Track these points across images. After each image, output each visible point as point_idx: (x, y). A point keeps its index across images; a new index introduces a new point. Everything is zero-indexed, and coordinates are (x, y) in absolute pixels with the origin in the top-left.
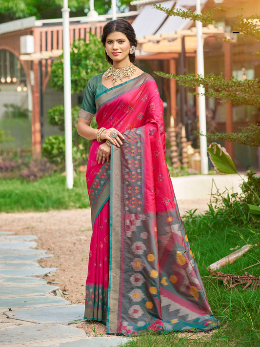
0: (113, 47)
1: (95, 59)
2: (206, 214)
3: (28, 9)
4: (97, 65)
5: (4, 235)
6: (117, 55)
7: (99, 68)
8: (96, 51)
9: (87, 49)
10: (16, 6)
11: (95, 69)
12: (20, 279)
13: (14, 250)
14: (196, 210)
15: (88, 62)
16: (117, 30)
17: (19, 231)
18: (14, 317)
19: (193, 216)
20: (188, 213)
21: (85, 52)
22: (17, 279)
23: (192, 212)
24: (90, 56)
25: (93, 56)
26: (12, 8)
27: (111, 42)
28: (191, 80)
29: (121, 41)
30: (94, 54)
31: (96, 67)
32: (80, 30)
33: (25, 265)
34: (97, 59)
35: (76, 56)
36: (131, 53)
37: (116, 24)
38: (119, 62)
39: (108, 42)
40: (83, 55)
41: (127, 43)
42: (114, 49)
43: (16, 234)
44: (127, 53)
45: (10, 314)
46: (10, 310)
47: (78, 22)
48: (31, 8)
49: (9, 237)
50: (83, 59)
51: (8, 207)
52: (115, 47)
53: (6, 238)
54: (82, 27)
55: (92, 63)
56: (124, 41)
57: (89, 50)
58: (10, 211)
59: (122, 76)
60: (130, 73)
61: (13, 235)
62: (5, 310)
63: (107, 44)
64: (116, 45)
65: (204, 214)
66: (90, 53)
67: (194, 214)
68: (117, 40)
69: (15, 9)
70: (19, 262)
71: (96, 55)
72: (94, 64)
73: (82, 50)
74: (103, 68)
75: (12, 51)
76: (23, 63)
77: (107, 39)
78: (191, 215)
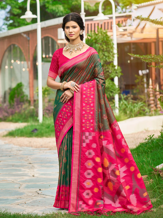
0: (69, 31)
1: (101, 43)
2: (158, 137)
3: (65, 11)
4: (103, 47)
5: (43, 150)
6: (72, 36)
7: (103, 49)
8: (102, 39)
9: (97, 37)
10: (58, 9)
11: (101, 49)
12: (49, 174)
13: (47, 158)
14: (153, 135)
15: (97, 45)
16: (72, 20)
17: (52, 148)
18: (42, 194)
19: (152, 139)
20: (149, 136)
21: (96, 39)
22: (46, 174)
23: (151, 136)
24: (98, 42)
25: (100, 41)
26: (55, 10)
27: (68, 27)
28: (150, 58)
29: (74, 27)
30: (101, 40)
31: (102, 48)
32: (95, 24)
33: (52, 166)
34: (102, 43)
35: (90, 41)
36: (81, 34)
37: (71, 16)
38: (73, 40)
39: (66, 28)
40: (94, 41)
41: (78, 28)
42: (70, 32)
43: (50, 149)
44: (79, 34)
45: (40, 192)
46: (40, 190)
47: (92, 20)
48: (67, 10)
49: (46, 151)
50: (94, 44)
51: (47, 134)
52: (71, 31)
53: (43, 152)
54: (93, 23)
55: (99, 45)
56: (76, 27)
57: (98, 38)
58: (48, 136)
59: (76, 49)
60: (81, 47)
61: (48, 150)
62: (37, 190)
63: (66, 29)
64: (71, 30)
65: (157, 137)
66: (98, 39)
67: (153, 137)
68: (72, 27)
69: (57, 11)
70: (49, 165)
71: (102, 41)
72: (101, 46)
73: (93, 38)
74: (106, 49)
75: (53, 37)
76: (59, 45)
77: (66, 26)
78: (151, 138)
